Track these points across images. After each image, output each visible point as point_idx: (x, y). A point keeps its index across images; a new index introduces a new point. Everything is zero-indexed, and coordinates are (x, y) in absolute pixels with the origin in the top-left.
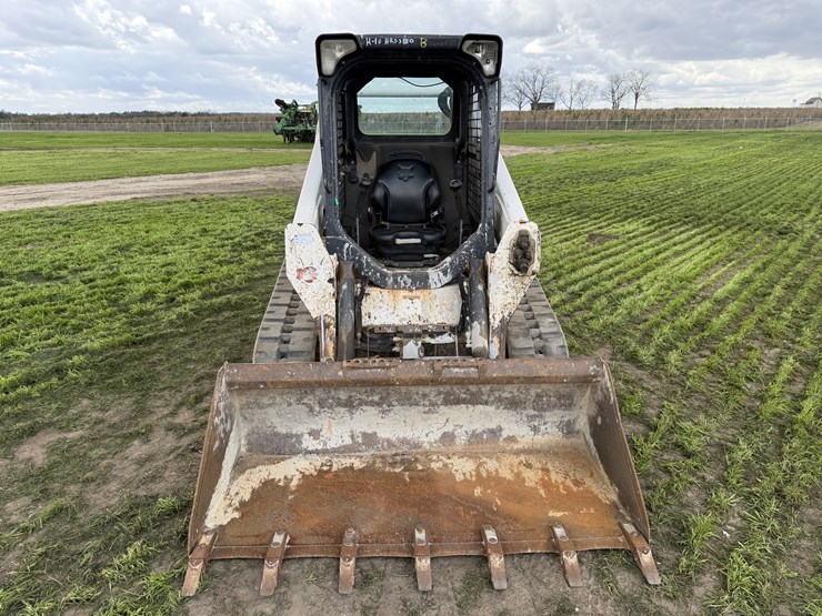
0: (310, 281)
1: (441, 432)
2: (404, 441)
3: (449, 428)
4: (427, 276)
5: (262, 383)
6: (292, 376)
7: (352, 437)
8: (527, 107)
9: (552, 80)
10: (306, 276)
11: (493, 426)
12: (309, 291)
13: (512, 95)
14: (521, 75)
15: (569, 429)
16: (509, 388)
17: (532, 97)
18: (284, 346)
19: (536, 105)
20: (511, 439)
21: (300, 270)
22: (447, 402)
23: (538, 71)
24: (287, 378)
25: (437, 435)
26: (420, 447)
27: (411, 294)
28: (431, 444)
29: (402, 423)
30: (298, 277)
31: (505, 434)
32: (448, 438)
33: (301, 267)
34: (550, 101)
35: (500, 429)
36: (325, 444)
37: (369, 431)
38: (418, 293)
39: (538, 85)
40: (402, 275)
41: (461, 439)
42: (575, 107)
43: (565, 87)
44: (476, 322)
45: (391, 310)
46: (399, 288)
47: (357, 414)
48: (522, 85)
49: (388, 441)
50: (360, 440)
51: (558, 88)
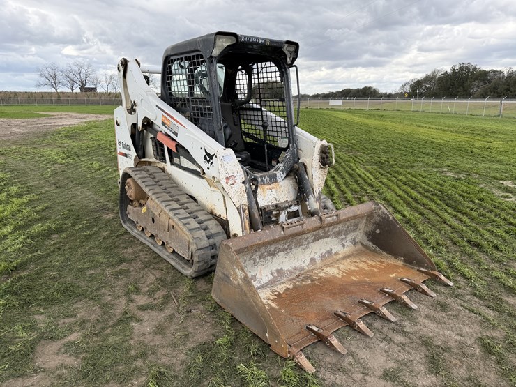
0: (233, 184)
1: (309, 258)
2: (296, 269)
3: (312, 256)
4: (275, 175)
5: (245, 248)
6: (260, 240)
7: (272, 274)
8: (77, 90)
9: (92, 73)
10: (231, 182)
11: (328, 249)
12: (233, 191)
13: (65, 82)
14: (70, 68)
15: (354, 242)
16: (339, 226)
17: (80, 83)
18: (207, 231)
19: (83, 88)
20: (336, 253)
21: (227, 178)
22: (315, 240)
23: (82, 67)
24: (258, 242)
25: (308, 261)
26: (304, 269)
27: (270, 187)
28: (307, 266)
29: (293, 259)
30: (227, 183)
31: (333, 252)
32: (313, 260)
33: (227, 176)
34: (93, 86)
35: (331, 250)
36: (260, 282)
37: (279, 268)
38: (273, 185)
39: (83, 76)
40: (264, 176)
41: (318, 260)
42: (110, 90)
43: (101, 78)
44: (310, 196)
45: (263, 198)
46: (264, 184)
47: (276, 258)
48: (71, 75)
49: (289, 271)
50: (276, 274)
51: (97, 79)
